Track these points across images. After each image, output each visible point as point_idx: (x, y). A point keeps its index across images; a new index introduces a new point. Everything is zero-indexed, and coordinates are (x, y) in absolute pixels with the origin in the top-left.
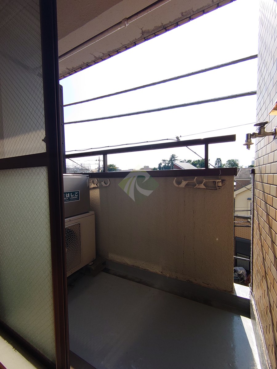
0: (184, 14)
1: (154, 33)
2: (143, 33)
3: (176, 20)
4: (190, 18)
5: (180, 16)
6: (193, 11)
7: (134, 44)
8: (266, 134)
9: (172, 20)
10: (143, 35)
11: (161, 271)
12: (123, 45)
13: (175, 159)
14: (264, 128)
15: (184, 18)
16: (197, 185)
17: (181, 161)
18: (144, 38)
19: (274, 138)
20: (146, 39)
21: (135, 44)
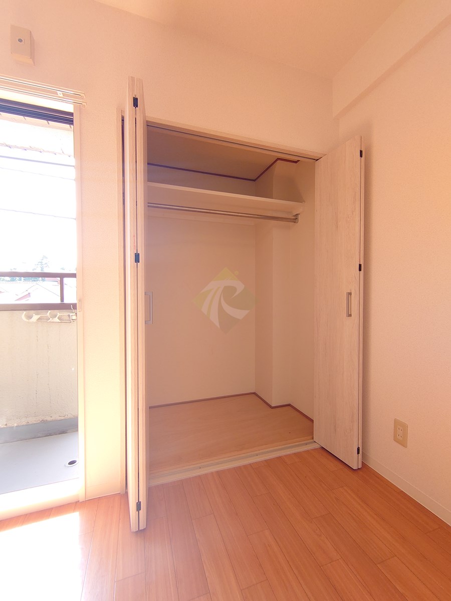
16: (51, 319)
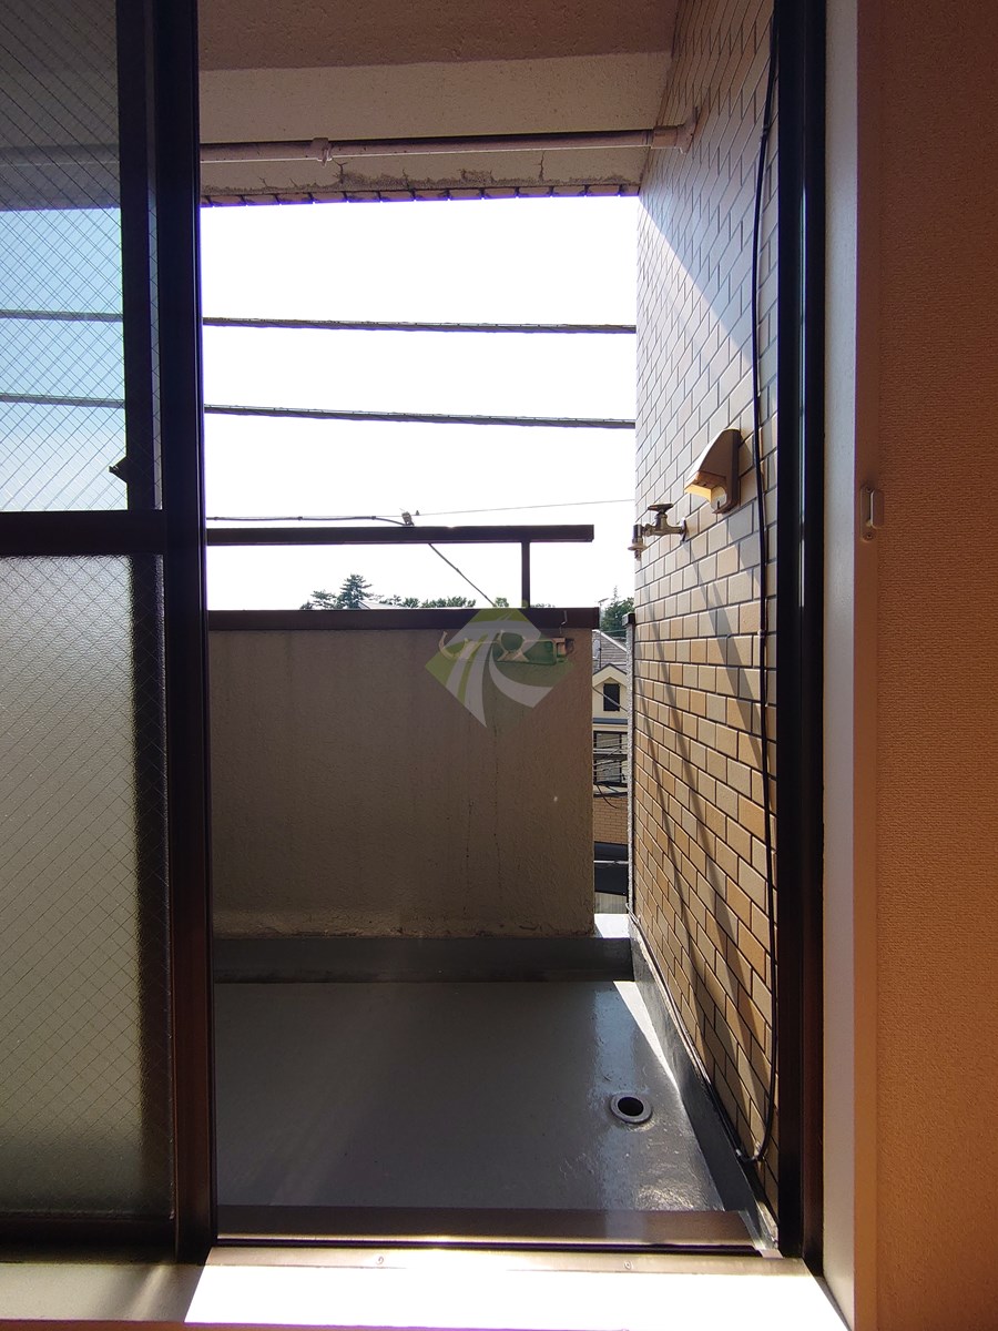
0: (468, 176)
1: (378, 192)
2: (343, 177)
3: (444, 180)
4: (483, 193)
5: (458, 177)
6: (492, 179)
7: (306, 196)
8: (669, 531)
9: (435, 179)
10: (342, 182)
11: (398, 926)
12: (268, 188)
13: (360, 592)
14: (666, 517)
15: (469, 186)
17: (383, 599)
18: (344, 192)
19: (683, 540)
20: (348, 197)
21: (309, 198)
